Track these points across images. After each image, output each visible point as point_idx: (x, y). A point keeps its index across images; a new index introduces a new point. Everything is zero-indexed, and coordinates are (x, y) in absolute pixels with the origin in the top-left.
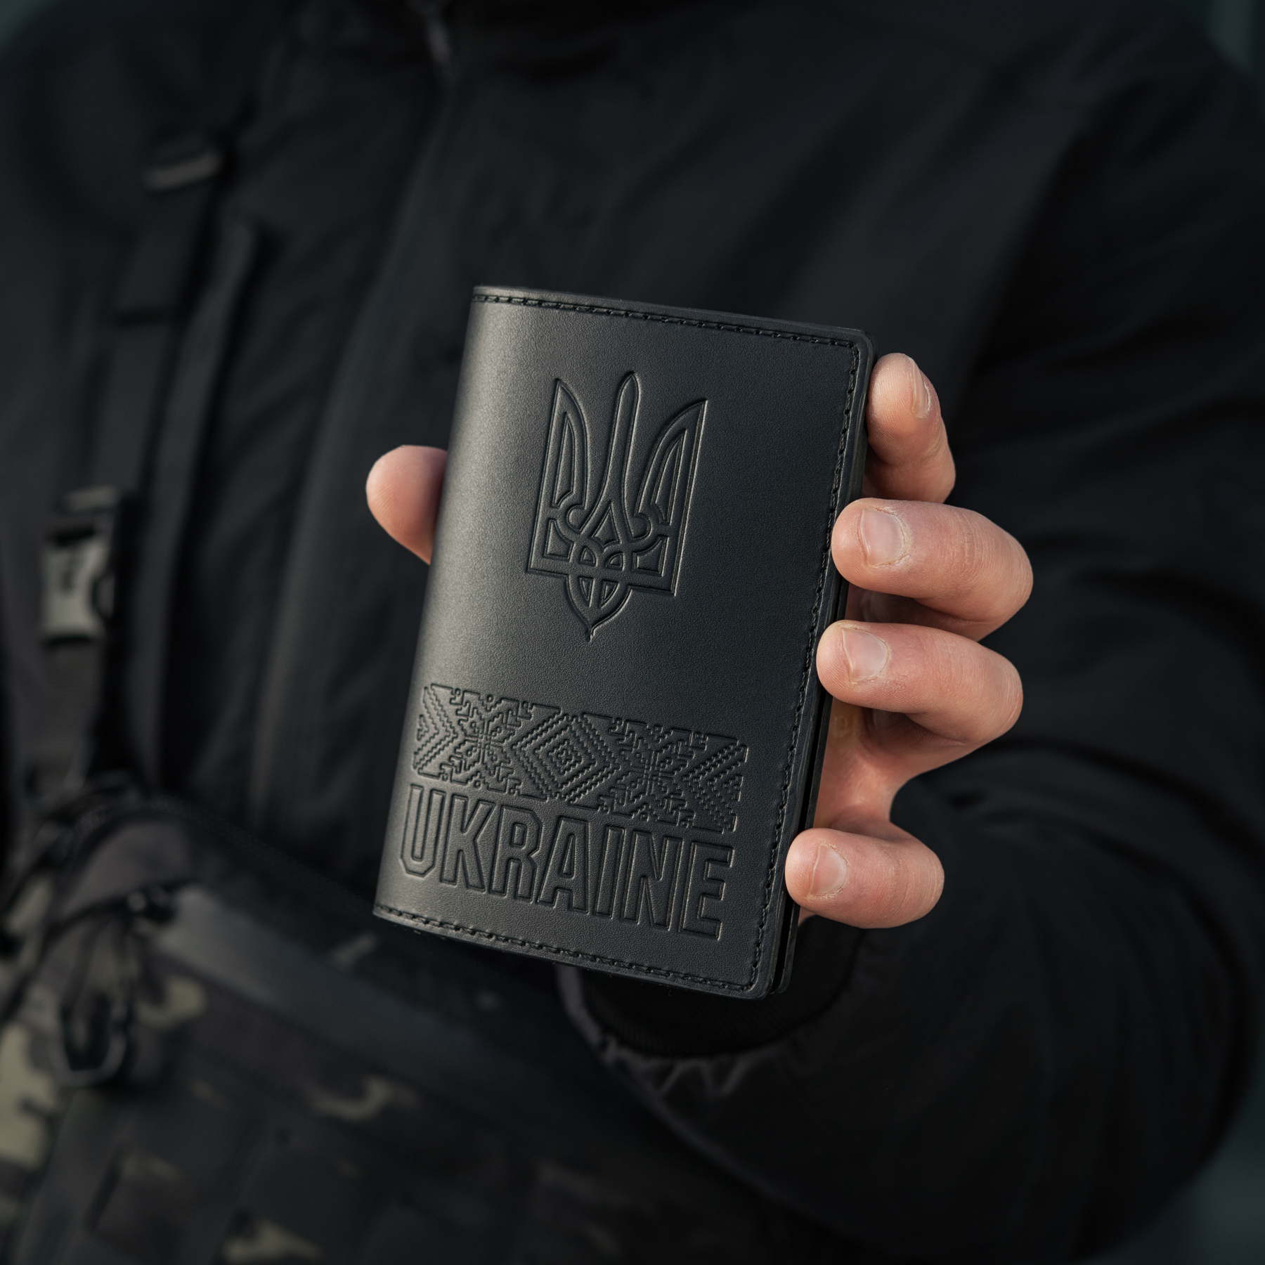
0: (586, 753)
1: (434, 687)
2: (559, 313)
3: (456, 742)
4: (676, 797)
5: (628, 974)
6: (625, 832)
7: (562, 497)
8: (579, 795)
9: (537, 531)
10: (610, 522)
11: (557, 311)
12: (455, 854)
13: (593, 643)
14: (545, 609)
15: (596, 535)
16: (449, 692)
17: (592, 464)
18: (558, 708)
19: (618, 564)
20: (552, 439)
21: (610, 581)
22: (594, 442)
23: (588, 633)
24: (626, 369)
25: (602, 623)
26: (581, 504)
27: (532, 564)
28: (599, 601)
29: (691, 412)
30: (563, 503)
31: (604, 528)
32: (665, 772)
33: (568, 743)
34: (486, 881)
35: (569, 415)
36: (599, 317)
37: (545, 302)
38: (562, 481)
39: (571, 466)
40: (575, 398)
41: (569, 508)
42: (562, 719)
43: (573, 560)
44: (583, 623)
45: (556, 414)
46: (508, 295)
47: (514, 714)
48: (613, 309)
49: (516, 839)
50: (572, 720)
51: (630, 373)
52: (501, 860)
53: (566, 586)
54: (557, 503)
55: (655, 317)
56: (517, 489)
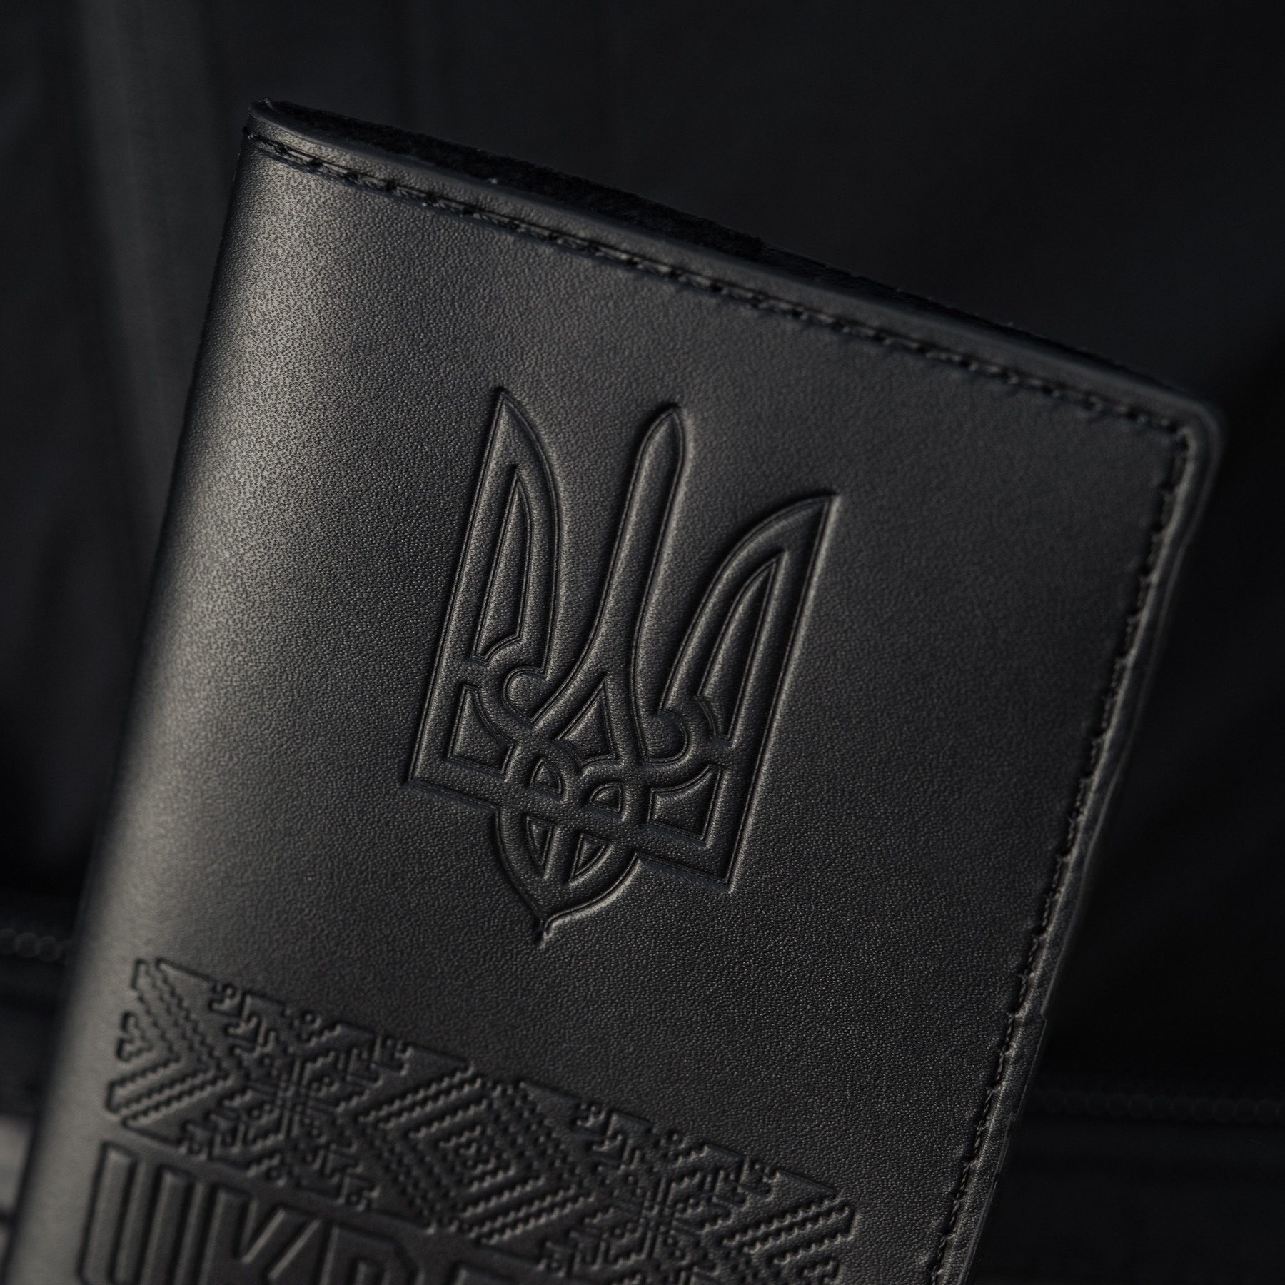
0: (521, 1155)
1: (164, 967)
2: (514, 243)
4: (703, 1272)
7: (494, 643)
8: (502, 1231)
9: (434, 704)
10: (601, 716)
11: (510, 239)
13: (547, 950)
14: (445, 865)
15: (570, 737)
16: (205, 985)
17: (568, 589)
18: (464, 1060)
19: (614, 804)
20: (479, 517)
21: (594, 834)
22: (576, 543)
23: (537, 929)
24: (662, 397)
25: (570, 913)
26: (539, 665)
27: (418, 770)
28: (566, 872)
29: (799, 515)
30: (497, 657)
31: (586, 727)
32: (685, 1222)
33: (483, 1132)
35: (524, 474)
36: (608, 270)
37: (481, 210)
38: (497, 611)
39: (520, 583)
40: (538, 437)
41: (508, 669)
42: (472, 1081)
43: (513, 778)
44: (528, 908)
45: (492, 465)
46: (426, 187)
47: (365, 1055)
48: (644, 257)
50: (494, 1088)
51: (668, 407)
53: (492, 826)
54: (484, 653)
55: (737, 292)
56: (390, 609)
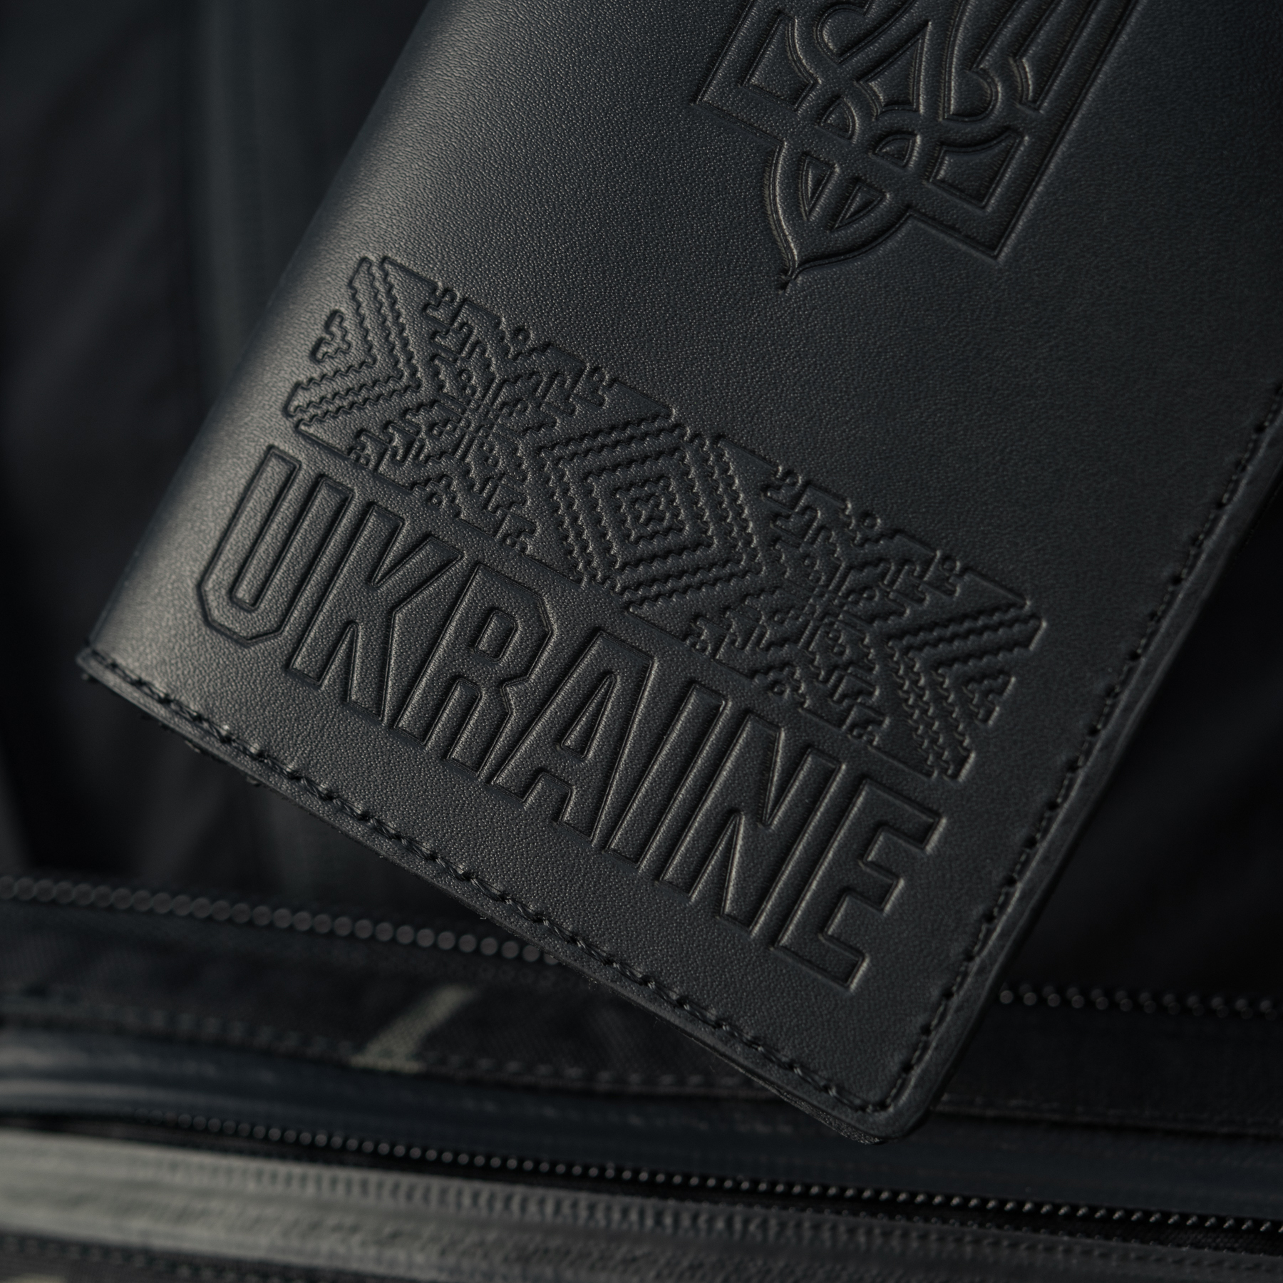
1: (387, 266)
3: (410, 399)
5: (634, 997)
6: (728, 708)
8: (654, 600)
12: (338, 622)
16: (424, 288)
19: (901, 156)
21: (872, 184)
25: (824, 265)
26: (862, 5)
27: (709, 94)
28: (832, 219)
31: (893, 73)
32: (855, 616)
34: (387, 710)
41: (829, 4)
42: (669, 430)
43: (805, 117)
47: (567, 387)
49: (483, 645)
50: (690, 442)
52: (439, 671)
53: (768, 163)
